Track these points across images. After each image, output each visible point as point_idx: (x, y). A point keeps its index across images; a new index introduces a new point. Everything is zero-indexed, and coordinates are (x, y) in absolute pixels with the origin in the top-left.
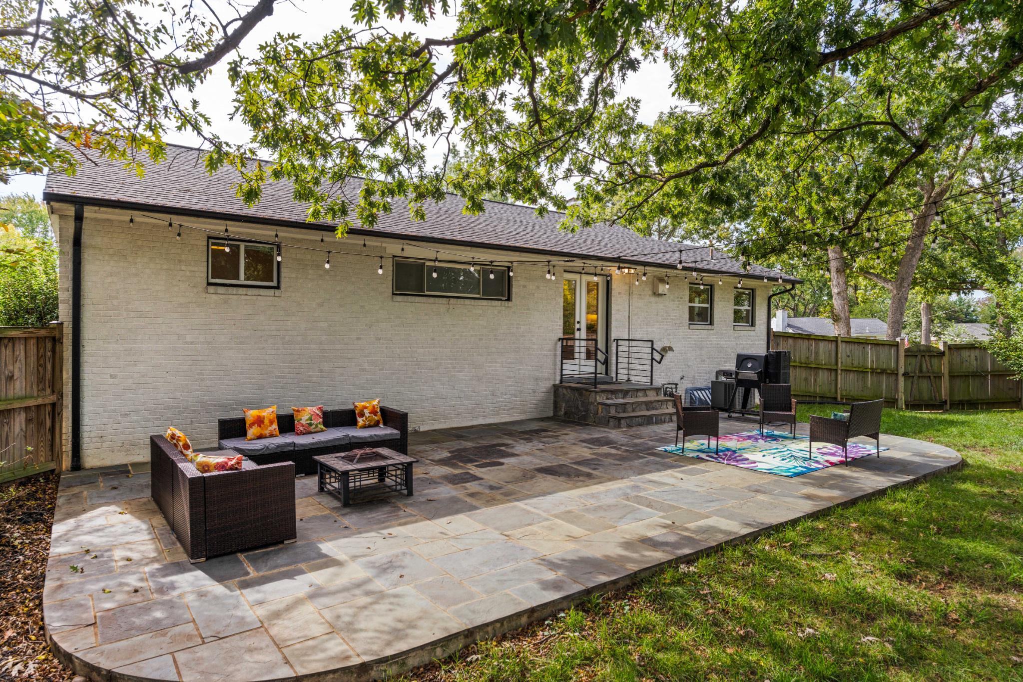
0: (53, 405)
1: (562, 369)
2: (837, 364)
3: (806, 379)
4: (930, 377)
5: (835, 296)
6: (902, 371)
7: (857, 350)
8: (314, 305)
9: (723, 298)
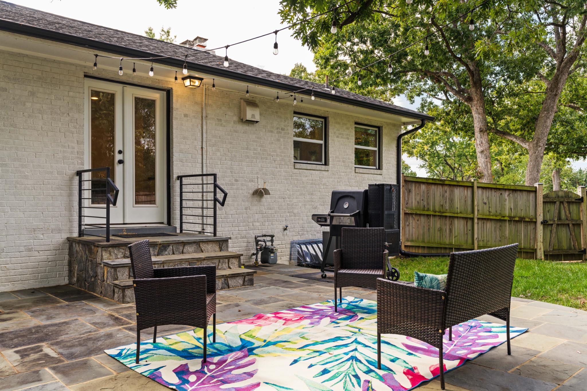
1: (80, 216)
2: (473, 212)
3: (440, 230)
4: (568, 225)
5: (479, 155)
6: (540, 219)
7: (494, 196)
9: (340, 134)
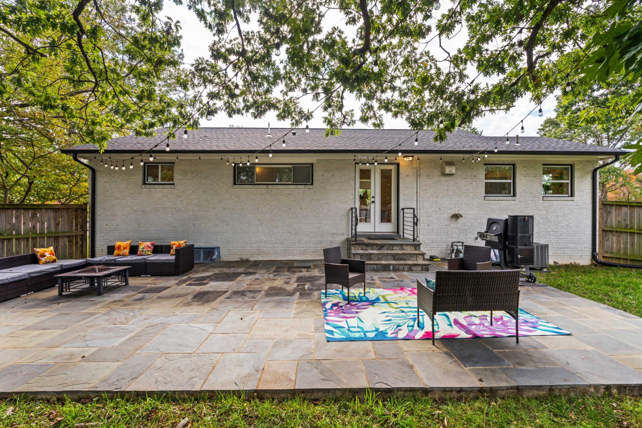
0: (82, 235)
8: (191, 192)
9: (528, 174)
